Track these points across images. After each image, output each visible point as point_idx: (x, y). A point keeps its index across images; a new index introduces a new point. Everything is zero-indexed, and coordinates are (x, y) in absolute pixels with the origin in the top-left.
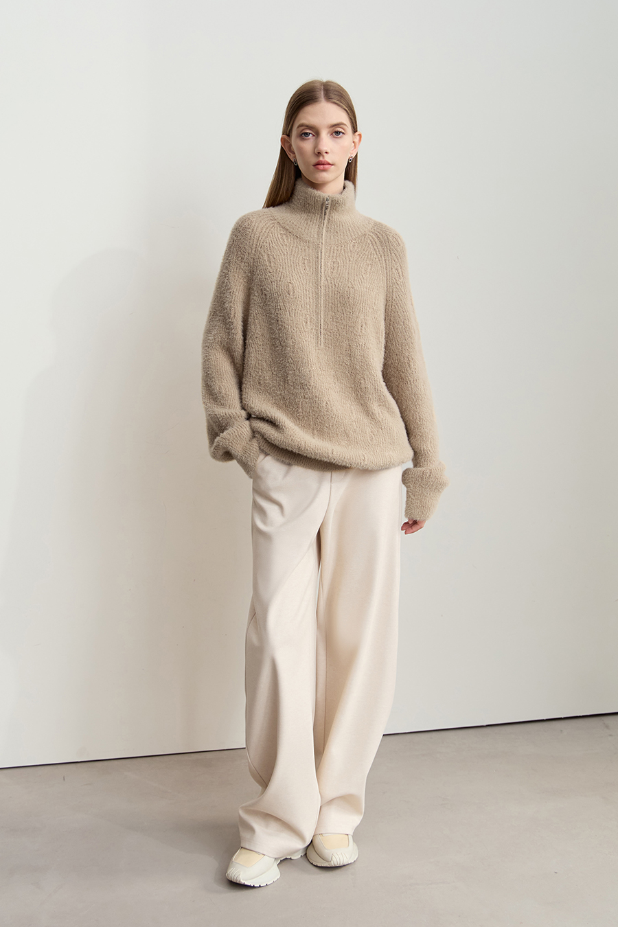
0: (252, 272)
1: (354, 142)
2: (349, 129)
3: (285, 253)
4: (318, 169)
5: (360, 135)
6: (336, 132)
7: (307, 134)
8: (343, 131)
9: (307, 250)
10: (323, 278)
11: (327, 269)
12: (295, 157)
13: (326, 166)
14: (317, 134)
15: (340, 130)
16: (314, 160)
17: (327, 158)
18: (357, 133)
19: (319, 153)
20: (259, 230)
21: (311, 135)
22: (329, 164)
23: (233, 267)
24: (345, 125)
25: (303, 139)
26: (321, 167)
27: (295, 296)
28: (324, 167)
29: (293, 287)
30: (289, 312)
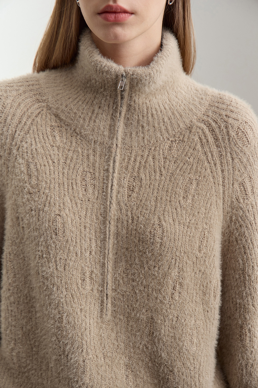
4: (107, 20)
9: (91, 157)
10: (114, 206)
11: (121, 190)
13: (123, 16)
17: (123, 2)
20: (16, 120)
22: (125, 12)
26: (112, 17)
27: (66, 238)
28: (115, 17)
29: (64, 224)
30: (56, 261)
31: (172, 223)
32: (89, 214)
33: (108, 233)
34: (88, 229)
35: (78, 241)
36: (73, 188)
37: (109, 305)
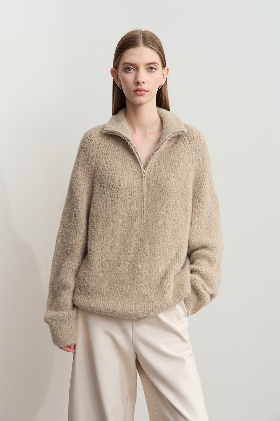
0: (94, 171)
1: (163, 74)
2: (160, 66)
3: (117, 157)
4: (137, 94)
5: (168, 69)
6: (151, 68)
7: (129, 69)
8: (155, 67)
12: (121, 84)
13: (143, 92)
14: (137, 68)
15: (153, 66)
16: (134, 87)
17: (144, 87)
18: (165, 68)
19: (138, 83)
21: (132, 70)
22: (145, 91)
23: (80, 167)
24: (157, 63)
25: (127, 72)
26: (139, 93)
27: (125, 188)
28: (141, 93)
29: (124, 181)
30: (121, 199)
31: (173, 178)
32: (135, 177)
33: (143, 184)
34: (134, 183)
35: (130, 189)
36: (126, 167)
37: (145, 216)
